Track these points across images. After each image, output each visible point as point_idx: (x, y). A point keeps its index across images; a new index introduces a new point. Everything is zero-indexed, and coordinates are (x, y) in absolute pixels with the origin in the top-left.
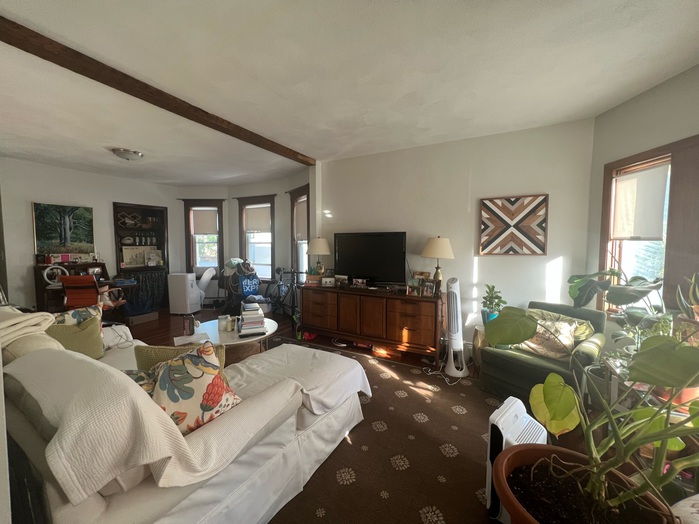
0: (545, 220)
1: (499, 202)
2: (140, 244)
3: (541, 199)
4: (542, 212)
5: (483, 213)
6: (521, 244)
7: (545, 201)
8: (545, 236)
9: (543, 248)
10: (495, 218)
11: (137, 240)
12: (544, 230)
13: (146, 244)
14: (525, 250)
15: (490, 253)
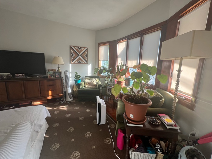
0: (87, 55)
1: (76, 48)
3: (86, 49)
4: (86, 52)
5: (72, 50)
6: (82, 61)
7: (87, 49)
8: (87, 59)
9: (87, 62)
10: (75, 52)
12: (87, 57)
14: (83, 62)
15: (74, 63)
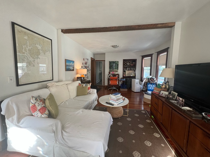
2: (130, 70)
11: (130, 69)
13: (132, 70)
